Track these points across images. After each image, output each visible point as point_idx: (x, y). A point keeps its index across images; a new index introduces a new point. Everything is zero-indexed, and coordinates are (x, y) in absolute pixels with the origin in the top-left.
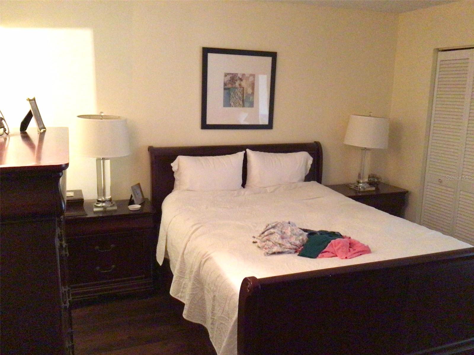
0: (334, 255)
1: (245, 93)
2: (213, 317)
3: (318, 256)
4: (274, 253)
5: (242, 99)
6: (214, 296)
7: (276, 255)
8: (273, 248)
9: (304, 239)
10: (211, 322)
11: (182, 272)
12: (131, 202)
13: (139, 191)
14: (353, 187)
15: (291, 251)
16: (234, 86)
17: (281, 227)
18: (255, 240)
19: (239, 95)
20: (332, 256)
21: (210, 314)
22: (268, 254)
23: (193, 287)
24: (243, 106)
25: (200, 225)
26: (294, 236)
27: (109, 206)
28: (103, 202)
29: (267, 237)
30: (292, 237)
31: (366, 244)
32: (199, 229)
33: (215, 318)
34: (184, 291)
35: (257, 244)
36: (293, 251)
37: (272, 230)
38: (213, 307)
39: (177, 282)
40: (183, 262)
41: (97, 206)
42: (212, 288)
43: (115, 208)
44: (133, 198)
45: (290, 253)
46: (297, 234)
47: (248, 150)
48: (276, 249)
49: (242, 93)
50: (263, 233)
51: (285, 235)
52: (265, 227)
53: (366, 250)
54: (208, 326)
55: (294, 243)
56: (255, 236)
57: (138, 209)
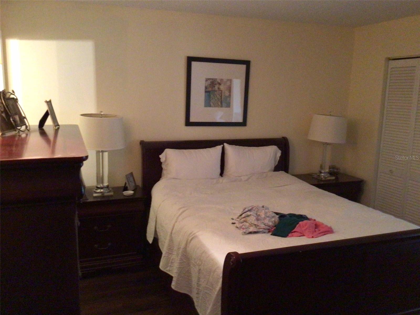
0: (302, 235)
1: (223, 95)
2: (198, 288)
3: (288, 235)
4: (250, 233)
5: (220, 101)
6: (200, 270)
7: (252, 234)
8: (249, 228)
9: (276, 220)
10: (196, 292)
11: (170, 249)
12: (126, 189)
13: (131, 179)
14: (315, 176)
15: (265, 231)
16: (214, 89)
17: (257, 210)
18: (234, 221)
19: (217, 97)
20: (300, 235)
21: (196, 285)
22: (245, 233)
23: (180, 262)
24: (222, 107)
25: (185, 209)
26: (268, 218)
27: (107, 192)
28: (102, 188)
29: (244, 219)
30: (266, 219)
31: (329, 225)
32: (185, 212)
33: (200, 289)
34: (172, 265)
35: (235, 225)
36: (267, 231)
37: (249, 213)
38: (199, 279)
39: (166, 257)
40: (171, 240)
41: (96, 192)
42: (198, 262)
43: (112, 193)
44: (127, 185)
45: (265, 233)
46: (270, 216)
47: (225, 144)
48: (252, 229)
49: (220, 95)
50: (241, 215)
51: (259, 217)
52: (243, 210)
53: (329, 231)
54: (194, 296)
55: (268, 224)
56: (233, 218)
57: (131, 195)
